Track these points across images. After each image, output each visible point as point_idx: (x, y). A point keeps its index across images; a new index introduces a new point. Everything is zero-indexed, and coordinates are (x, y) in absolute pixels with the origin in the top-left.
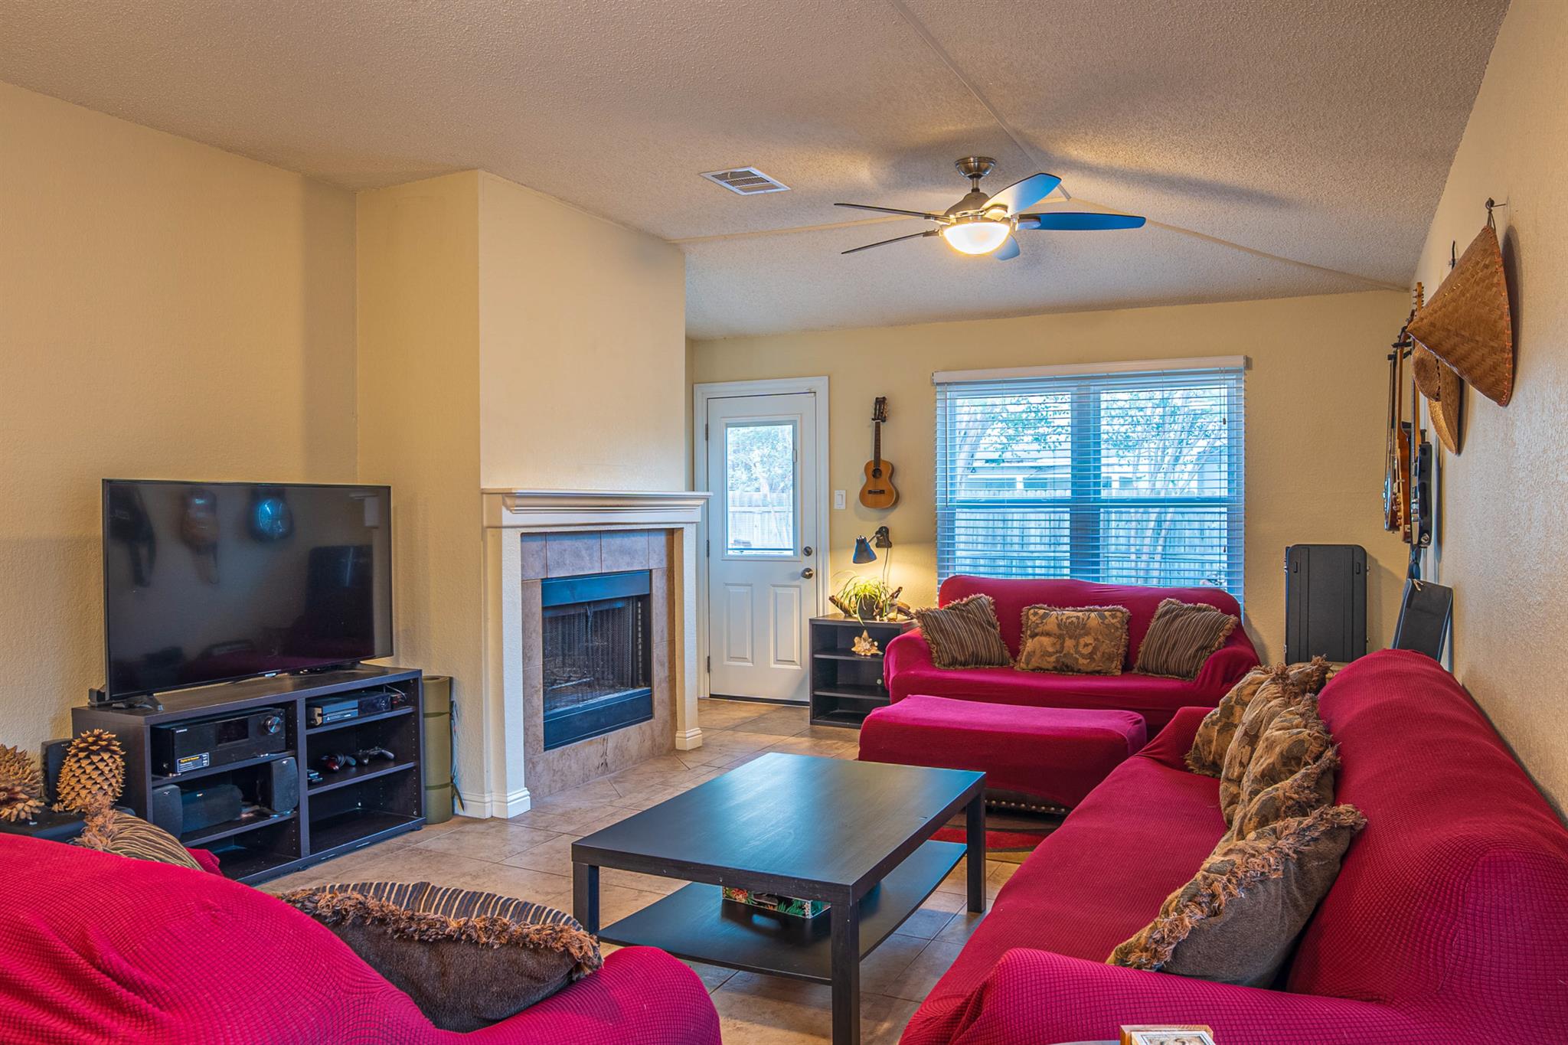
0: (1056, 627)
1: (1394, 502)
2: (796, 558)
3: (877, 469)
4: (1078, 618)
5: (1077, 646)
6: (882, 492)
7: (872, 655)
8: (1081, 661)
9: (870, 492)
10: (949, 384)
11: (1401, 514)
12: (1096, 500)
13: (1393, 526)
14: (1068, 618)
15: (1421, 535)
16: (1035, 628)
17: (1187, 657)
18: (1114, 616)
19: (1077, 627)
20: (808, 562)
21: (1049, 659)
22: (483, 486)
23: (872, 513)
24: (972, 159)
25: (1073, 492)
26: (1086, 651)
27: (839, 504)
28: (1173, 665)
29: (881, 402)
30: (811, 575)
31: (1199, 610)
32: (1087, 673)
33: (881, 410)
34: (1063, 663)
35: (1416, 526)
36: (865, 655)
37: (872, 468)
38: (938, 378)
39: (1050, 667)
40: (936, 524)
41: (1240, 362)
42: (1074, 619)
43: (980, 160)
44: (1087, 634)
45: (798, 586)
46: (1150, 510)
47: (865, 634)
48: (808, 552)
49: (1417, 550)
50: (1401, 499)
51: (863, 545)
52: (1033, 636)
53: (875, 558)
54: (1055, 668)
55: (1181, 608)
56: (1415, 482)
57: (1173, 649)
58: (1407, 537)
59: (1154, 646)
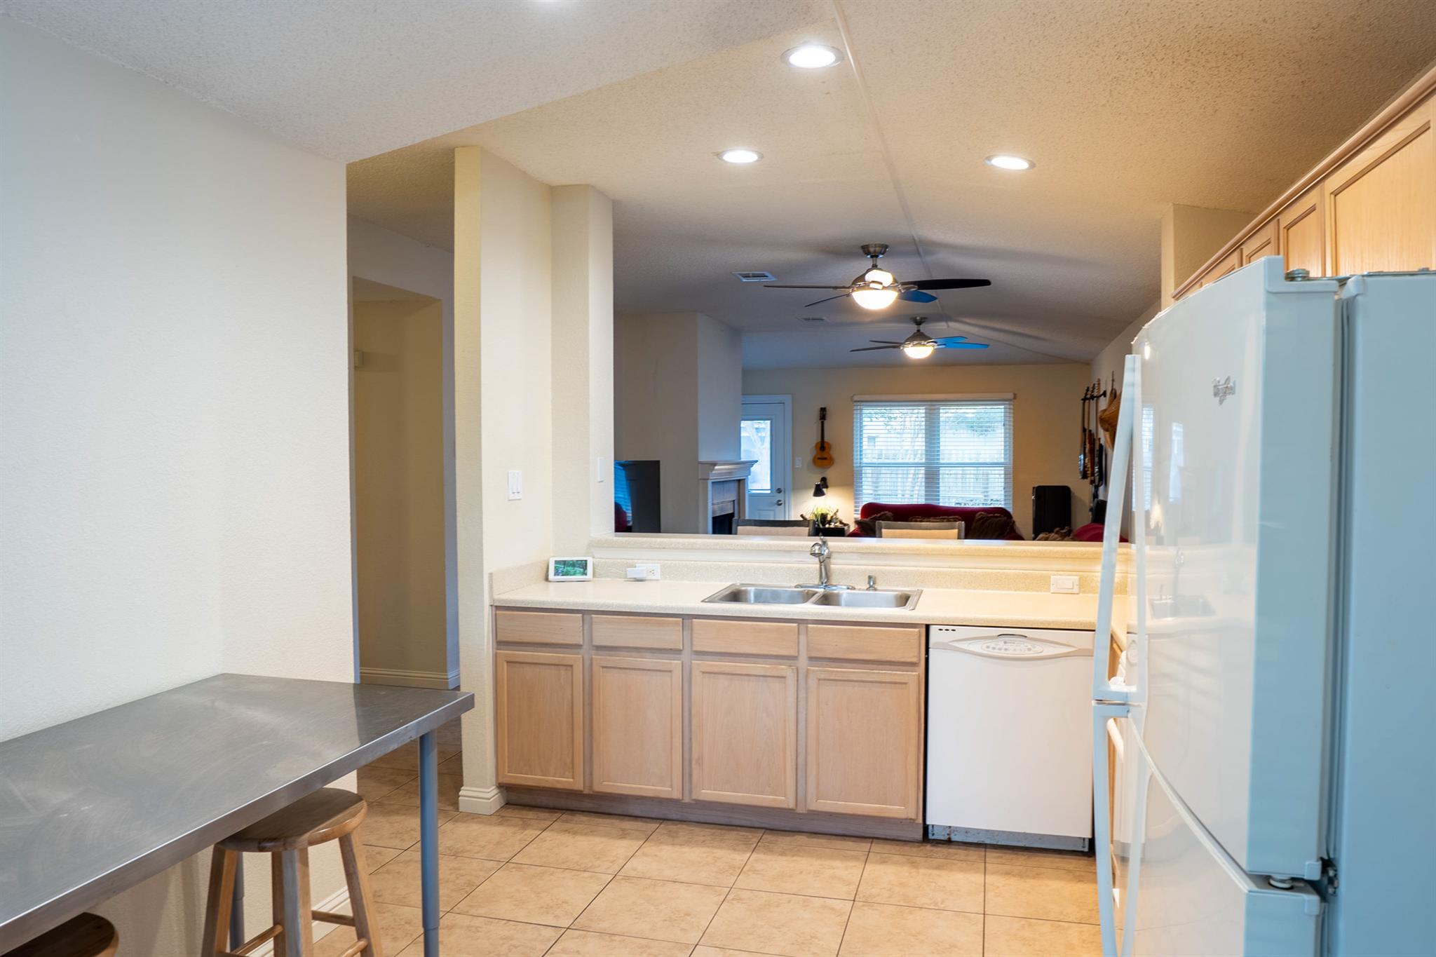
1: (1085, 467)
2: (772, 495)
3: (823, 446)
6: (825, 459)
9: (819, 458)
10: (862, 401)
11: (1089, 472)
12: (937, 463)
13: (1085, 476)
15: (1099, 481)
20: (780, 497)
22: (701, 459)
23: (818, 470)
25: (926, 459)
27: (798, 465)
29: (823, 410)
30: (781, 504)
31: (997, 517)
33: (823, 414)
35: (1097, 478)
37: (820, 445)
38: (856, 398)
41: (1011, 396)
45: (774, 510)
46: (979, 468)
48: (779, 491)
49: (1097, 488)
50: (1089, 465)
51: (818, 487)
55: (988, 517)
56: (1097, 460)
58: (1092, 482)
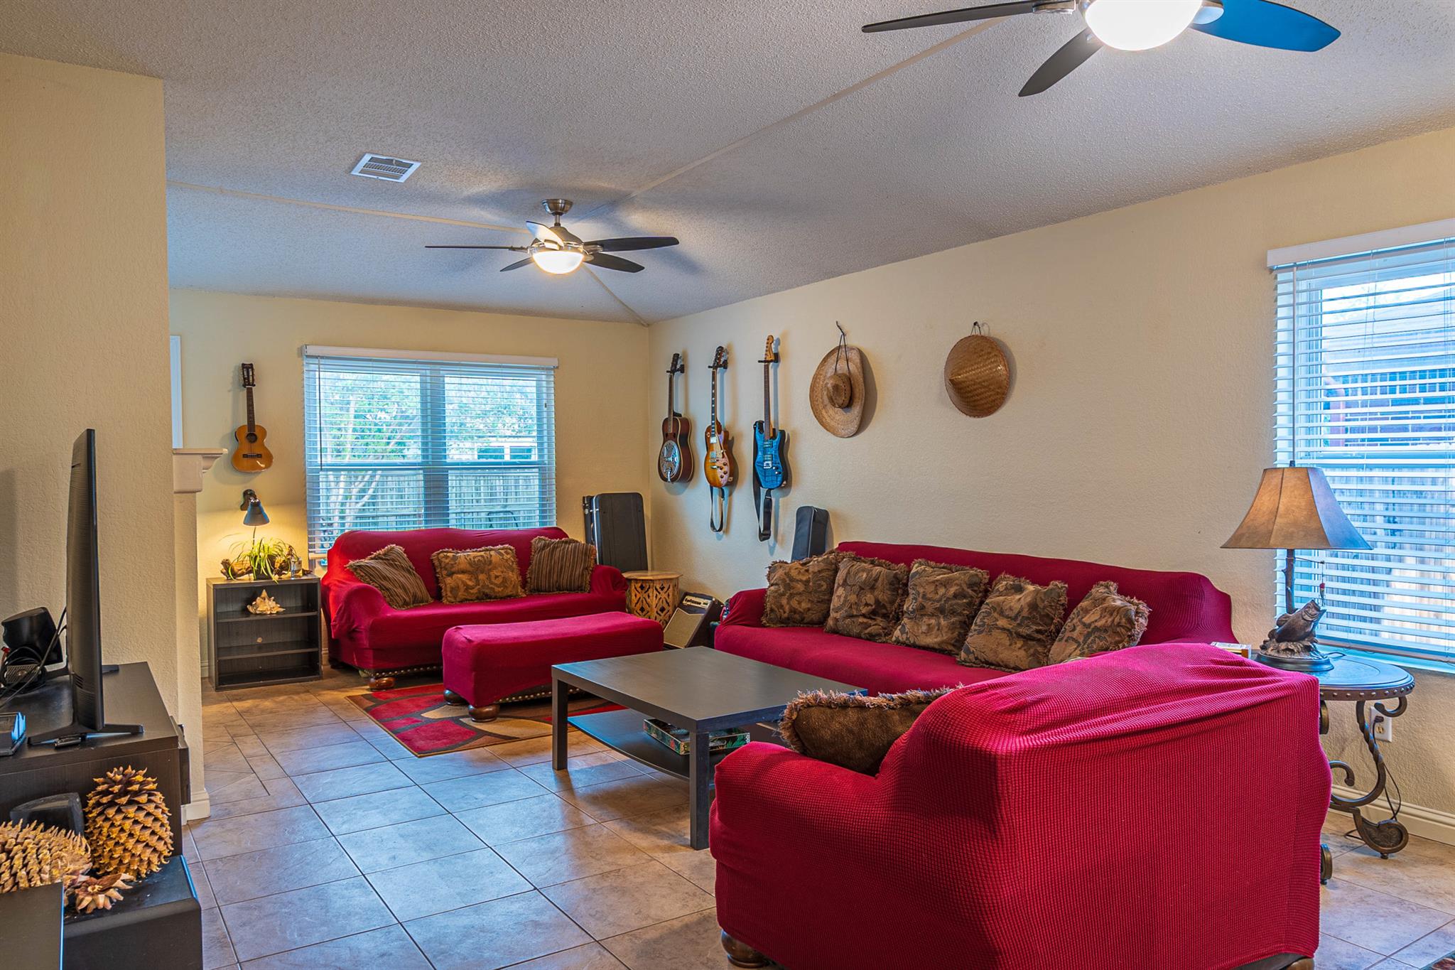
0: (468, 565)
3: (252, 433)
4: (482, 556)
5: (489, 578)
6: (259, 456)
7: (278, 613)
8: (497, 589)
9: (245, 456)
10: (319, 357)
12: (444, 463)
14: (474, 558)
16: (451, 568)
17: (577, 576)
18: (508, 553)
19: (485, 564)
21: (471, 591)
23: (238, 477)
24: (560, 201)
25: (424, 457)
26: (498, 581)
28: (565, 581)
29: (247, 368)
32: (501, 598)
33: (247, 376)
34: (484, 593)
36: (271, 614)
37: (245, 432)
39: (474, 598)
40: (305, 486)
41: (553, 362)
42: (480, 558)
43: (566, 202)
44: (495, 568)
47: (264, 593)
51: (258, 508)
52: (451, 575)
53: (268, 522)
54: (477, 598)
57: (561, 572)
59: (544, 572)
